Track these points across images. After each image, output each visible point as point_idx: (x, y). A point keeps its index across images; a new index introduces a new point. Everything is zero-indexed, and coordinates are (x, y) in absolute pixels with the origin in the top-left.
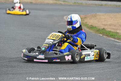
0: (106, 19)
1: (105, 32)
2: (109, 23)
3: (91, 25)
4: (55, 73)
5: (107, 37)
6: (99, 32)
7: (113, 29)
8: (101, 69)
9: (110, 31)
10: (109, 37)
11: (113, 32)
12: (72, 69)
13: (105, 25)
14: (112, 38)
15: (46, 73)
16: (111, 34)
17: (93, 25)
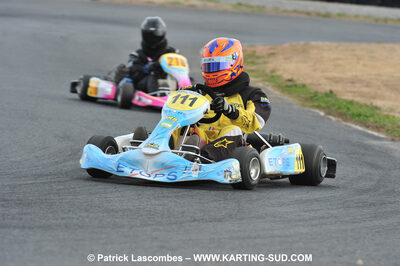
0: (340, 62)
1: (334, 105)
2: (349, 75)
3: (290, 80)
4: (161, 228)
5: (340, 119)
6: (316, 104)
7: (363, 95)
8: (314, 222)
9: (351, 103)
10: (346, 120)
11: (361, 106)
12: (220, 220)
13: (336, 81)
14: (357, 123)
15: (131, 228)
16: (354, 110)
17: (295, 78)
